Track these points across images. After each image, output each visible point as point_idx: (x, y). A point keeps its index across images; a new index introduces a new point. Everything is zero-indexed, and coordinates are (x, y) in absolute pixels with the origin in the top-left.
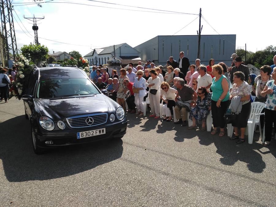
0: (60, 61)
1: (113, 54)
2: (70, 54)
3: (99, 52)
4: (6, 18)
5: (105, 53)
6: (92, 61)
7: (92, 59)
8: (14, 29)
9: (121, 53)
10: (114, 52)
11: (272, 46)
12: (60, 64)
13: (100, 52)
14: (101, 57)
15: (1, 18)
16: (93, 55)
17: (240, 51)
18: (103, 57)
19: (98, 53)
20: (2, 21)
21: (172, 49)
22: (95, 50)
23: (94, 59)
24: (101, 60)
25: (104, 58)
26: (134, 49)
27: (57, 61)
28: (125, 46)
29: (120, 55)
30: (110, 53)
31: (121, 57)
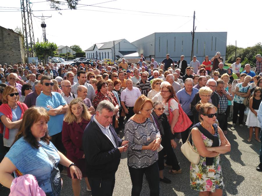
0: (62, 54)
1: (113, 49)
2: (71, 48)
3: (99, 46)
4: (26, 21)
5: (105, 48)
6: (93, 55)
7: (92, 53)
8: (33, 30)
9: (120, 48)
10: (114, 47)
11: (261, 43)
12: (62, 57)
13: (101, 46)
14: (101, 51)
15: (22, 21)
16: (93, 50)
17: (231, 46)
18: (104, 51)
19: (99, 48)
20: (23, 23)
21: (167, 45)
22: (95, 45)
23: (94, 53)
24: (101, 55)
25: (104, 53)
26: (132, 44)
27: (59, 54)
28: (124, 41)
29: (120, 50)
30: (110, 48)
31: (120, 52)
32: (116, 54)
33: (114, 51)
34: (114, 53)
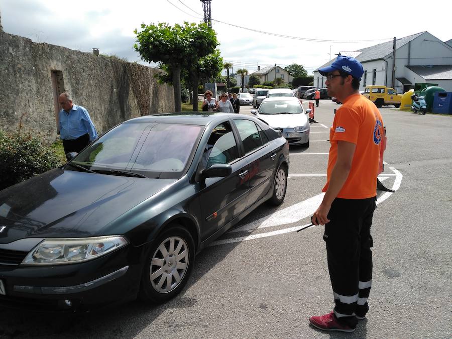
1: (390, 61)
2: (286, 70)
5: (367, 59)
9: (411, 57)
10: (393, 56)
26: (447, 44)
27: (262, 83)
28: (426, 38)
29: (409, 62)
30: (382, 59)
31: (409, 67)
32: (398, 74)
33: (394, 66)
34: (394, 72)
